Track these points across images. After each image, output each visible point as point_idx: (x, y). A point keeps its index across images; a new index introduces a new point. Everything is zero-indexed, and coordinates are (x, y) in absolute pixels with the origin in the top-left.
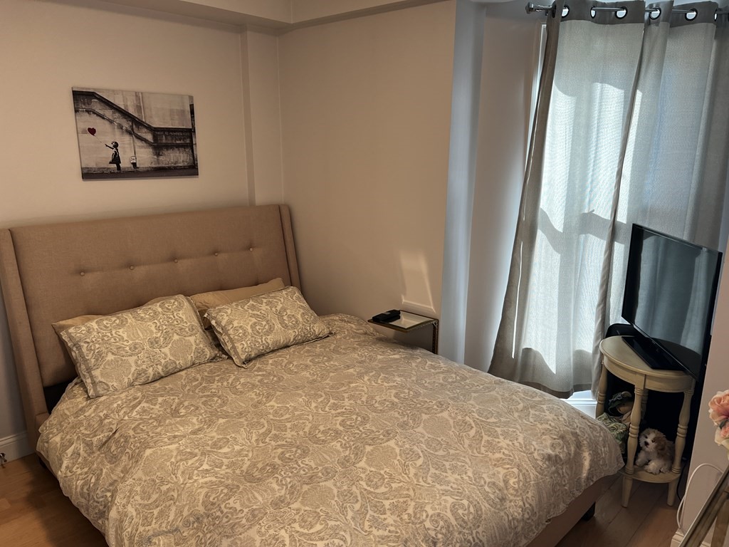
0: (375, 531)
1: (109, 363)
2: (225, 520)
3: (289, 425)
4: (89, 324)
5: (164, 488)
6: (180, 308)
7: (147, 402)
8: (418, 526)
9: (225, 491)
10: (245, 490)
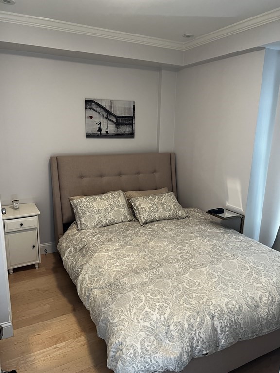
0: (184, 305)
1: (87, 216)
2: (121, 287)
3: (157, 253)
4: (81, 199)
5: (100, 270)
6: (119, 196)
7: (100, 234)
8: (206, 307)
9: (123, 275)
10: (131, 276)
